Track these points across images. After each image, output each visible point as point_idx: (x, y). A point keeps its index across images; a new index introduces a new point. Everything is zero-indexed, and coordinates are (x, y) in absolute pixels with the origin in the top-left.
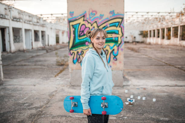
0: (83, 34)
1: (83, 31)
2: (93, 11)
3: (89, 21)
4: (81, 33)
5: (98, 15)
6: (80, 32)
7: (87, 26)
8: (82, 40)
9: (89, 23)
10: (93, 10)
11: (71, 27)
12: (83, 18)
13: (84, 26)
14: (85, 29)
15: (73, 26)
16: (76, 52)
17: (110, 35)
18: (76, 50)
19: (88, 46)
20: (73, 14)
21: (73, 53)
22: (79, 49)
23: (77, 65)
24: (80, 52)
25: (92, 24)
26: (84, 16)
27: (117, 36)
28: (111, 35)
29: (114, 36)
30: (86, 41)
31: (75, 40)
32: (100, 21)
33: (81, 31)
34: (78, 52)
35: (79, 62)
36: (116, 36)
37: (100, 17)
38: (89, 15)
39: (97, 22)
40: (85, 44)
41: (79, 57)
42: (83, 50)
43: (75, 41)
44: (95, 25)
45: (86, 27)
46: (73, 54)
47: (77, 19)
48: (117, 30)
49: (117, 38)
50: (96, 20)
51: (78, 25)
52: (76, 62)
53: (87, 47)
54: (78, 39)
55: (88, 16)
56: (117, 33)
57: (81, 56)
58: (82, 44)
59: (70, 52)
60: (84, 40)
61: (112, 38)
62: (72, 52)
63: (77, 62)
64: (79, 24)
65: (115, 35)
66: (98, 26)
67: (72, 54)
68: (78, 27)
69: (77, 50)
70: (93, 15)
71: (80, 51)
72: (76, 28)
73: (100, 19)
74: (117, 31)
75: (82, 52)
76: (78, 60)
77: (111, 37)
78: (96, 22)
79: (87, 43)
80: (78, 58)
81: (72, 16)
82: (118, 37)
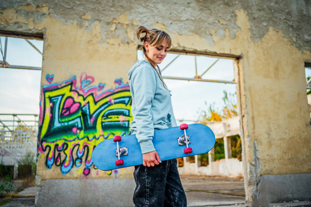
0: (68, 113)
1: (68, 109)
2: (87, 77)
3: (81, 93)
4: (64, 111)
5: (96, 84)
6: (63, 109)
7: (76, 100)
8: (66, 124)
9: (79, 95)
10: (88, 75)
11: (47, 101)
12: (70, 87)
13: (70, 101)
14: (72, 105)
15: (50, 98)
16: (52, 146)
17: (116, 116)
18: (53, 142)
19: (77, 134)
20: (52, 79)
21: (47, 146)
22: (60, 140)
23: (54, 171)
24: (60, 145)
25: (85, 97)
26: (71, 84)
27: (127, 118)
28: (118, 117)
29: (121, 118)
30: (73, 126)
31: (54, 123)
32: (99, 93)
33: (65, 107)
34: (57, 146)
35: (58, 164)
36: (125, 119)
37: (99, 86)
38: (81, 82)
39: (94, 95)
40: (72, 131)
41: (59, 155)
42: (66, 142)
43: (54, 126)
44: (90, 99)
45: (74, 102)
46: (48, 148)
47: (59, 87)
48: (127, 109)
49: (127, 123)
50: (93, 92)
51: (60, 98)
52: (52, 165)
53: (74, 137)
54: (59, 122)
55: (78, 84)
56: (127, 114)
57: (62, 153)
58: (67, 130)
59: (42, 146)
60: (70, 123)
61: (119, 121)
62: (45, 144)
63: (54, 164)
64: (63, 95)
65: (124, 117)
66: (96, 101)
67: (44, 149)
68: (59, 100)
69: (57, 141)
70: (87, 83)
71: (60, 143)
72: (57, 102)
73: (100, 90)
74: (127, 111)
75: (65, 146)
76: (56, 161)
77: (117, 119)
78: (92, 94)
79: (74, 129)
80: (56, 156)
81: (50, 82)
82: (128, 121)
